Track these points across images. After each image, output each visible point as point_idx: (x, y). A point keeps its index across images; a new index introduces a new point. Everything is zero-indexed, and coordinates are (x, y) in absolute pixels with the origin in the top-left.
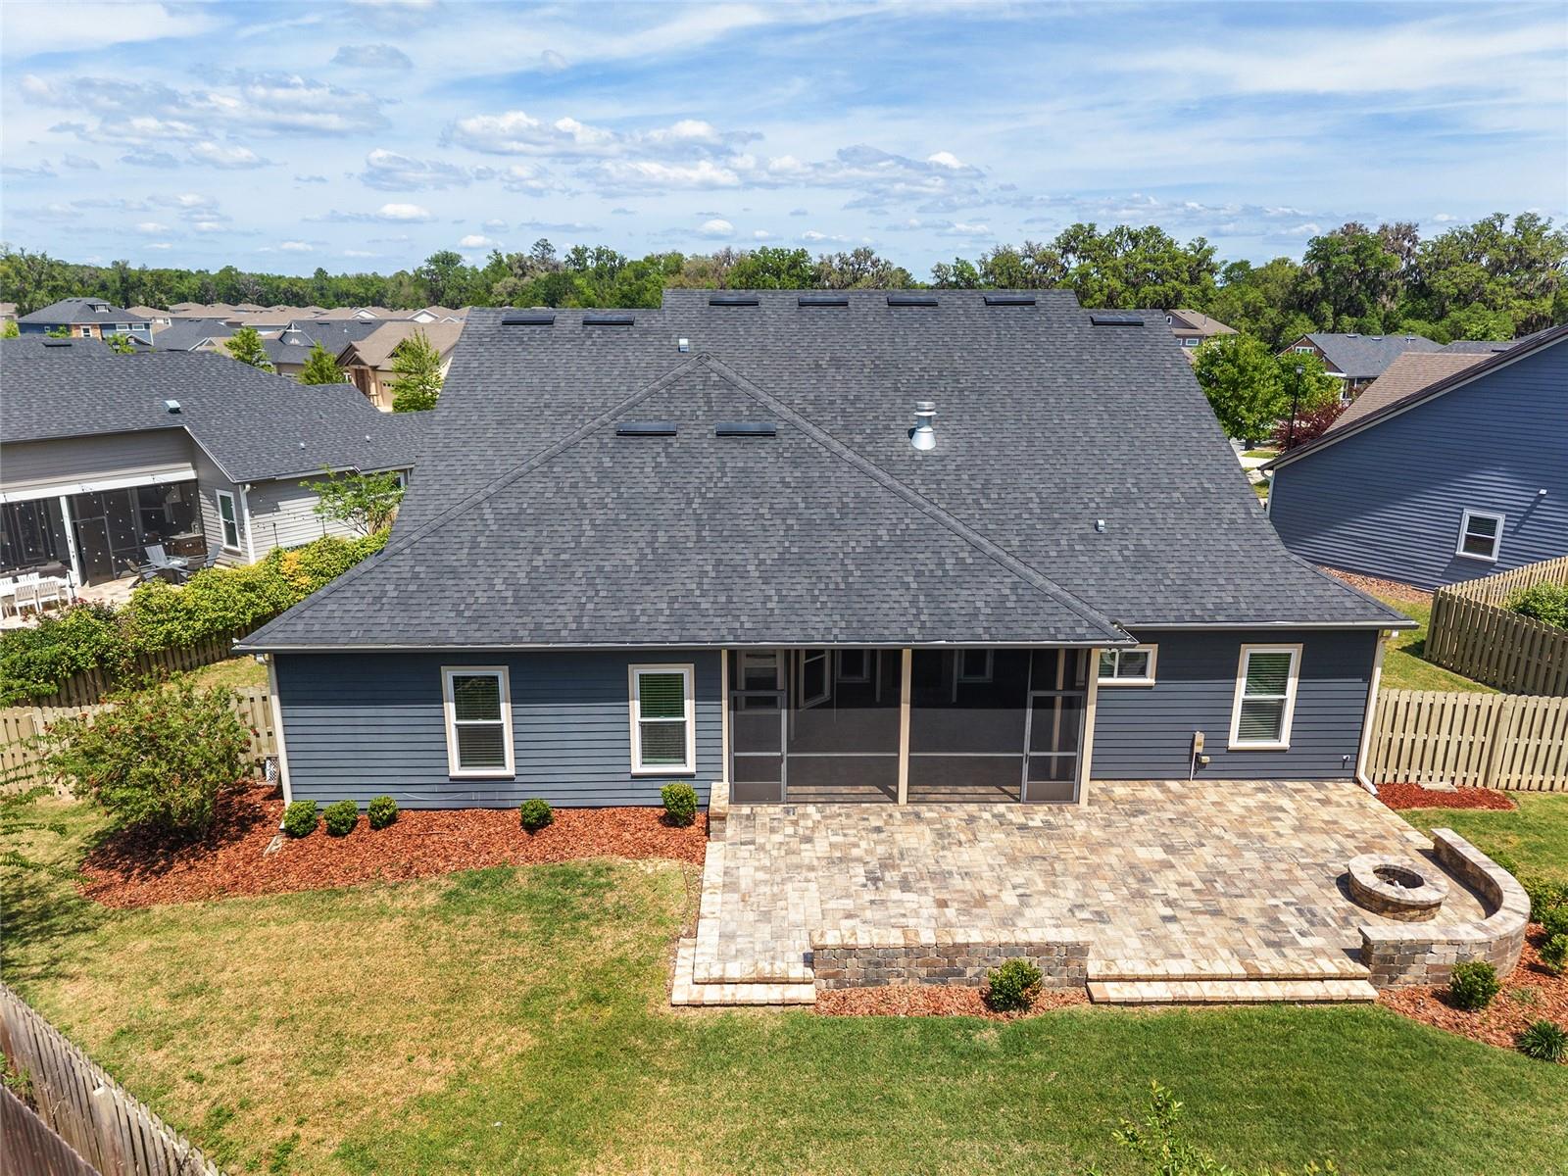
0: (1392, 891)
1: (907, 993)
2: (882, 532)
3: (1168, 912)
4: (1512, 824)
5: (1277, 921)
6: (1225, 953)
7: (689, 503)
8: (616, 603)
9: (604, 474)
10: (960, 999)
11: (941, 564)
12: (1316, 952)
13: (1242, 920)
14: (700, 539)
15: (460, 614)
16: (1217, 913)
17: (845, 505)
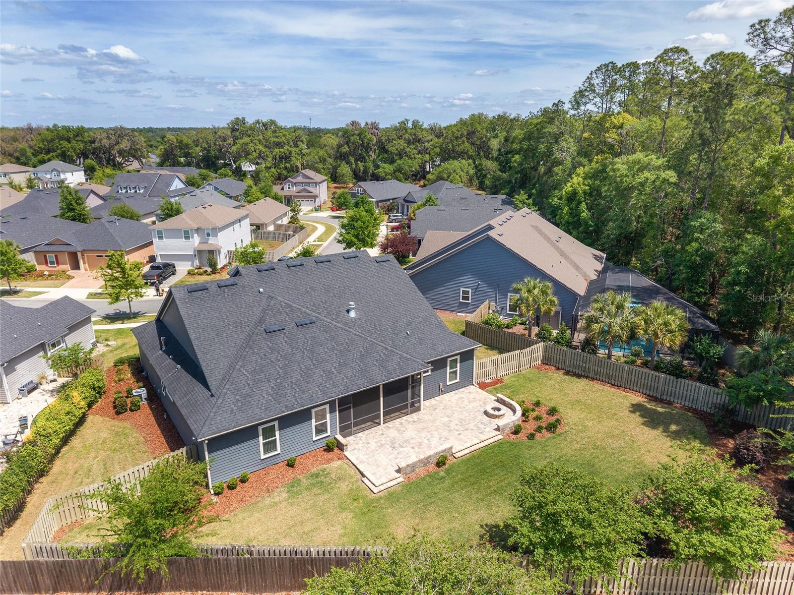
0: (496, 413)
1: (421, 471)
2: (361, 349)
3: (458, 433)
4: (506, 387)
5: (478, 427)
6: (474, 438)
7: (304, 353)
8: (303, 392)
9: (272, 349)
10: (432, 468)
11: (380, 356)
12: (489, 432)
13: (472, 429)
14: (314, 365)
15: (260, 408)
16: (467, 429)
17: (347, 342)
